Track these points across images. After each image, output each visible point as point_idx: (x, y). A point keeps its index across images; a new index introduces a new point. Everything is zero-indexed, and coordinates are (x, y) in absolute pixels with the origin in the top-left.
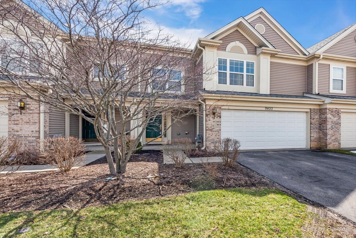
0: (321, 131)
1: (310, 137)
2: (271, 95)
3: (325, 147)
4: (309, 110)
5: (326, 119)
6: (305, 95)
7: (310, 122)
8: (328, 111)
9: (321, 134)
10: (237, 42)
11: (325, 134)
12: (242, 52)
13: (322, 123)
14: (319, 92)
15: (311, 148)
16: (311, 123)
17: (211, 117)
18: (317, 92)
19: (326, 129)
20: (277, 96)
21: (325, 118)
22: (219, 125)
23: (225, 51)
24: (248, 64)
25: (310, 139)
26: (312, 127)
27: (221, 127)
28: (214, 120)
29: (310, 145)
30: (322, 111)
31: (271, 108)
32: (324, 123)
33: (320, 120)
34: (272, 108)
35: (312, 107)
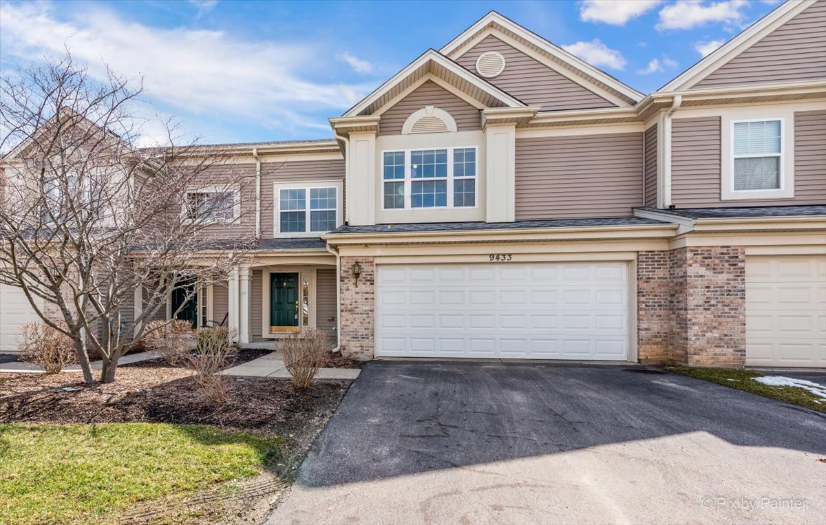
0: (674, 313)
1: (636, 331)
2: (518, 223)
3: (683, 359)
4: (633, 257)
5: (686, 280)
6: (638, 214)
7: (636, 288)
8: (689, 255)
9: (674, 323)
10: (430, 109)
11: (684, 324)
12: (443, 129)
13: (676, 292)
14: (675, 202)
15: (639, 360)
16: (638, 292)
17: (350, 283)
18: (668, 203)
19: (686, 309)
20: (532, 223)
21: (682, 277)
22: (370, 298)
23: (401, 134)
24: (458, 155)
25: (636, 335)
26: (643, 302)
27: (373, 305)
28: (357, 290)
29: (638, 354)
30: (674, 257)
31: (507, 257)
32: (681, 292)
33: (672, 282)
34: (510, 255)
35: (643, 247)
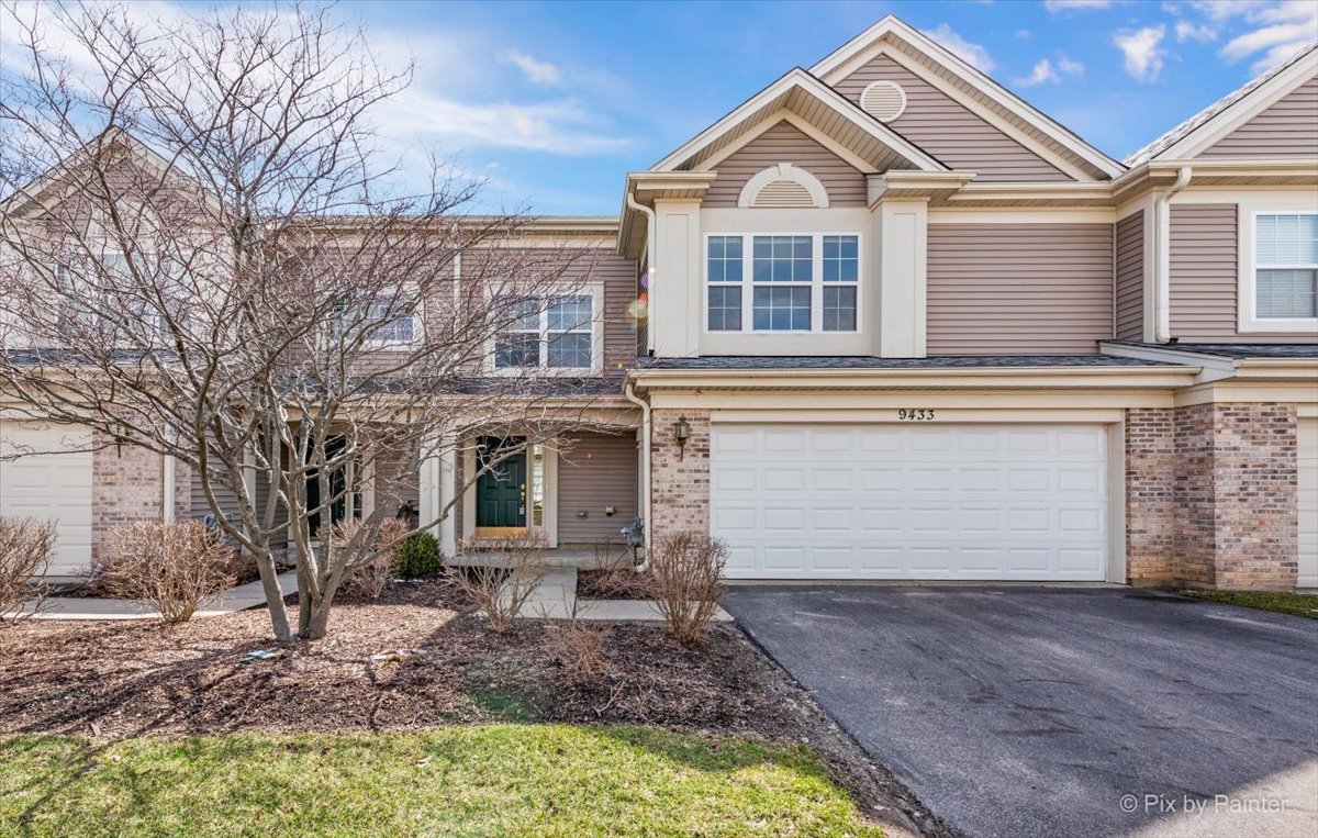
0: (1186, 506)
1: (1124, 534)
2: (930, 360)
3: (1205, 578)
4: (1119, 417)
5: (1211, 455)
6: (1105, 350)
7: (1124, 466)
8: (1218, 415)
9: (1185, 522)
10: (785, 167)
11: (1208, 524)
12: (802, 200)
13: (1191, 473)
14: (1176, 334)
15: (1129, 581)
16: (1129, 473)
17: (669, 454)
18: (1165, 335)
19: (1212, 500)
20: (956, 361)
21: (1203, 449)
22: (702, 480)
23: (736, 206)
24: (830, 246)
25: (1124, 540)
26: (1136, 489)
27: (708, 491)
28: (681, 465)
29: (1128, 570)
30: (1188, 418)
31: (927, 414)
32: (1200, 473)
33: (1181, 457)
34: (931, 411)
35: (1136, 402)
